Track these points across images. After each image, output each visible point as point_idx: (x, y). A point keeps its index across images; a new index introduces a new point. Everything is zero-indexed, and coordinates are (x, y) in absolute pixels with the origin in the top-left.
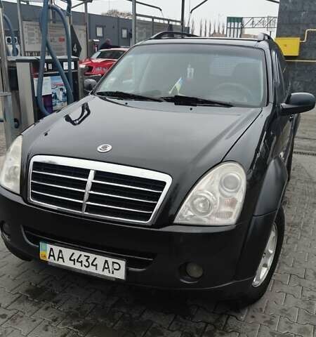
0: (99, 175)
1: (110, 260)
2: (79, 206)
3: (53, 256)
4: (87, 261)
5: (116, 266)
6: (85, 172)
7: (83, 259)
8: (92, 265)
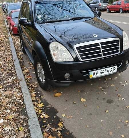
0: (102, 44)
1: (112, 67)
2: (101, 55)
3: (95, 75)
4: (106, 71)
5: (114, 68)
6: (98, 44)
7: (104, 71)
8: (107, 71)
